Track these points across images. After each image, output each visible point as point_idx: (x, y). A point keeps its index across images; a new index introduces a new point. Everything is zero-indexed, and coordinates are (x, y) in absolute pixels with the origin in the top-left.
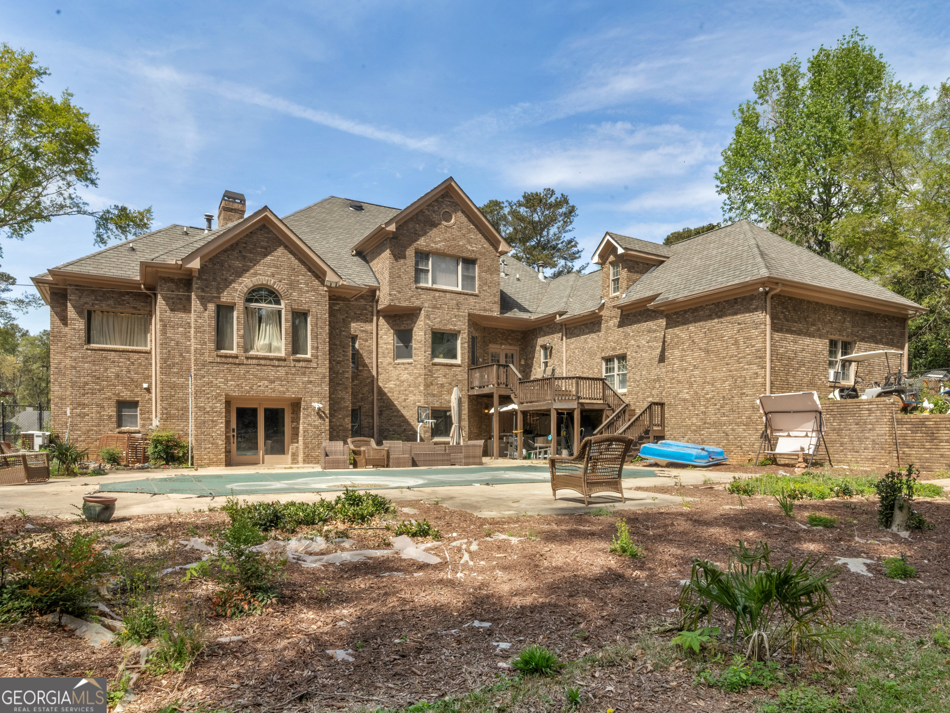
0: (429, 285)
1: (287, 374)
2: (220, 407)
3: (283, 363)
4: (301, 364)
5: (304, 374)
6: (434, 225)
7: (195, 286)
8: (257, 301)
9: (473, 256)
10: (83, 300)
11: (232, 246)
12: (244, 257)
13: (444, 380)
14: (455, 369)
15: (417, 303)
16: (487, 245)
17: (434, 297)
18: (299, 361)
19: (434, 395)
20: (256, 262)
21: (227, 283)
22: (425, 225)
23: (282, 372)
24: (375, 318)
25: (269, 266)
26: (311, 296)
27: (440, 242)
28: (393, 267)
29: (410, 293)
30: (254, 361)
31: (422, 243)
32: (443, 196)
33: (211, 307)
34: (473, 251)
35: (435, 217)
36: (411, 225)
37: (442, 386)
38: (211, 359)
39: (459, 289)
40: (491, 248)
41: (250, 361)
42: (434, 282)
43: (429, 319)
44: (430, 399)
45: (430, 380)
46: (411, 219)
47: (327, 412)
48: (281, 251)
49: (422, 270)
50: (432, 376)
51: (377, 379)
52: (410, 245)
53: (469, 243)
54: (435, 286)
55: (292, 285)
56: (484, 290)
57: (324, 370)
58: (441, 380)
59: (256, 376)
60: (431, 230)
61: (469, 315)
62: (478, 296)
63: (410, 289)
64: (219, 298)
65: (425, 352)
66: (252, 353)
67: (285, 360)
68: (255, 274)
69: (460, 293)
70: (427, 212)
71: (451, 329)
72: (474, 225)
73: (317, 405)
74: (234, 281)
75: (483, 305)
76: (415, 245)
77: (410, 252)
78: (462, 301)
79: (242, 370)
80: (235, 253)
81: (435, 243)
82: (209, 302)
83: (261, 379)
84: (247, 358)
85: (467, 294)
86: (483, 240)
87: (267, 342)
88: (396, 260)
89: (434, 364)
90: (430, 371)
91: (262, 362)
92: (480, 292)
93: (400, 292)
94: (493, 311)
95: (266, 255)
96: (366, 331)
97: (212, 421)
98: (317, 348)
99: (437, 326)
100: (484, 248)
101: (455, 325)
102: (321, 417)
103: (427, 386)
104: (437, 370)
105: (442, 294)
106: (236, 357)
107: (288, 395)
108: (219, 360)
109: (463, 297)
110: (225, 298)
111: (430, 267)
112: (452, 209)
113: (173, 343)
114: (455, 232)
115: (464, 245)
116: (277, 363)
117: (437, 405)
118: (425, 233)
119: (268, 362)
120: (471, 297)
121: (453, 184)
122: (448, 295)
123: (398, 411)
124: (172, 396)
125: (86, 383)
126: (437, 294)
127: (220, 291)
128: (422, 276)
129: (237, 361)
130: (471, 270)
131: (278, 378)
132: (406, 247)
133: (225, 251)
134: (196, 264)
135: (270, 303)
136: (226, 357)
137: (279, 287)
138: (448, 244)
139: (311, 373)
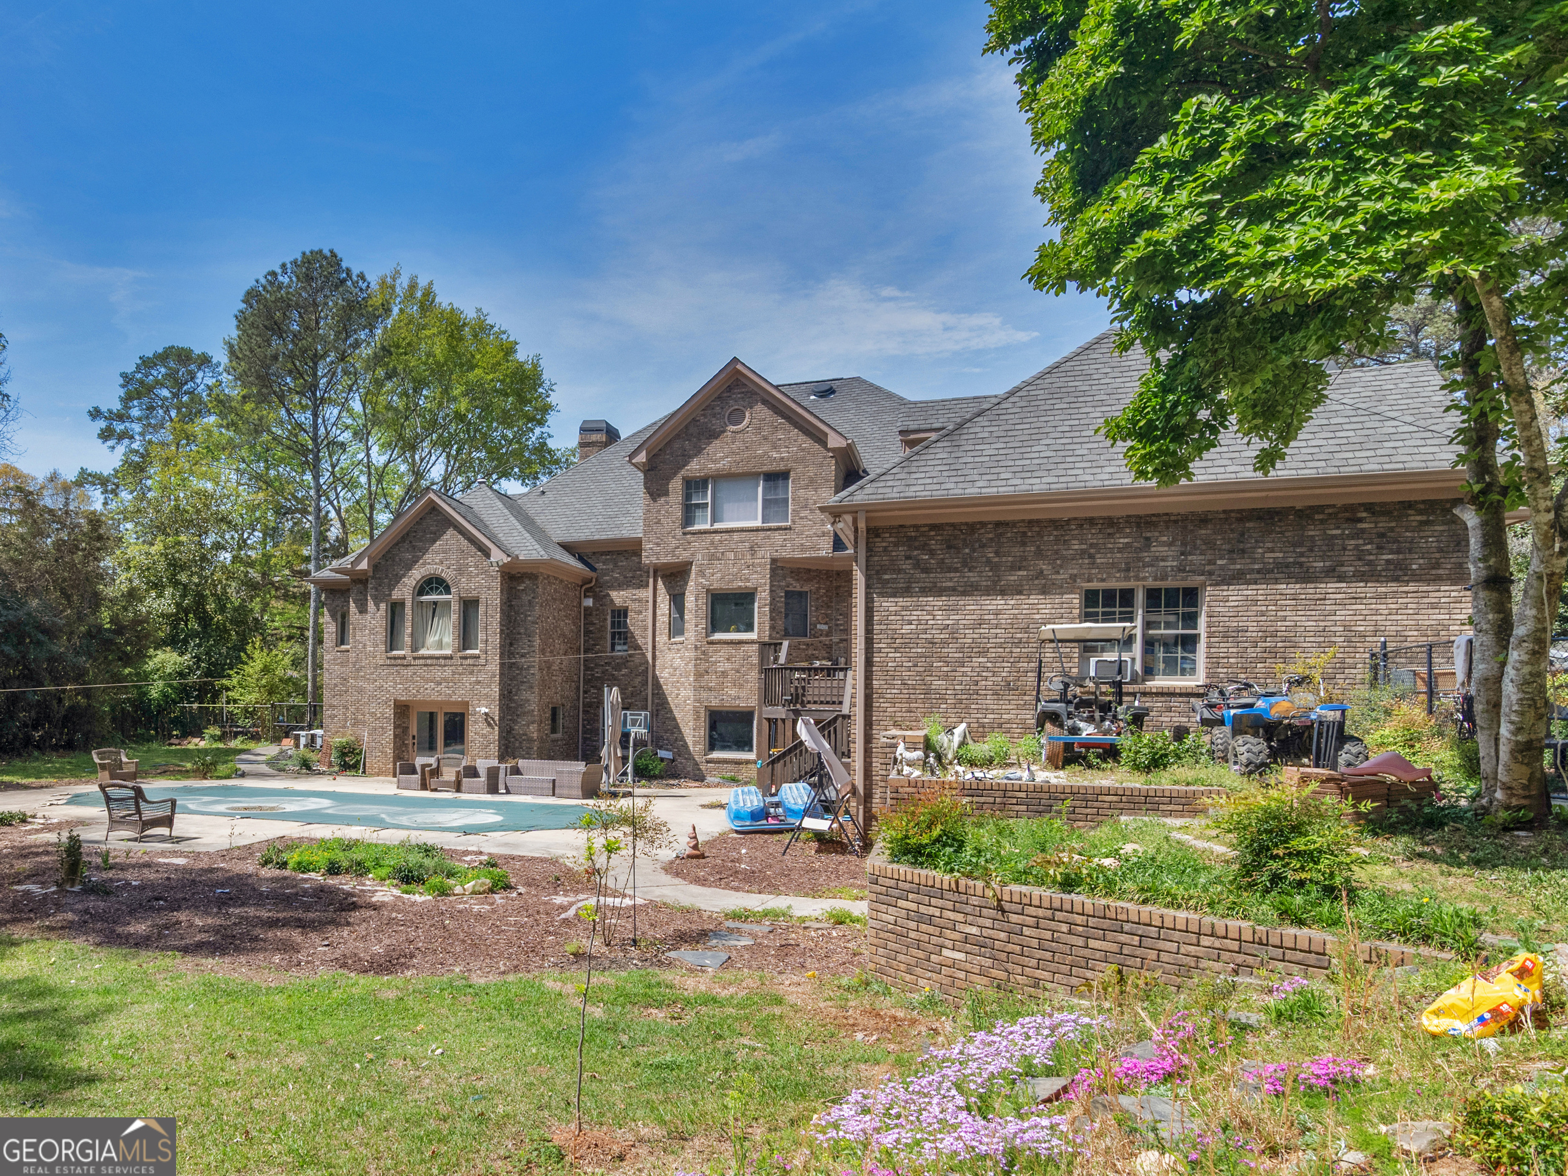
0: (707, 526)
1: (454, 673)
2: (390, 712)
3: (449, 662)
4: (469, 661)
5: (472, 673)
6: (714, 435)
7: (370, 586)
8: (428, 593)
9: (782, 467)
10: (336, 603)
11: (403, 537)
12: (414, 547)
13: (728, 666)
14: (746, 647)
15: (684, 556)
16: (807, 443)
17: (712, 543)
18: (465, 658)
19: (710, 689)
20: (425, 551)
21: (398, 579)
22: (699, 440)
23: (448, 672)
24: (651, 580)
25: (437, 553)
26: (481, 580)
27: (723, 458)
28: (649, 511)
29: (674, 543)
30: (421, 662)
31: (695, 467)
32: (729, 389)
33: (383, 606)
34: (782, 458)
35: (716, 424)
36: (676, 445)
37: (724, 674)
38: (381, 662)
39: (758, 523)
40: (817, 446)
41: (417, 662)
42: (714, 520)
43: (704, 576)
44: (704, 695)
45: (703, 667)
46: (678, 436)
47: (497, 718)
48: (451, 532)
49: (698, 506)
50: (707, 661)
51: (654, 666)
52: (675, 474)
53: (775, 447)
54: (717, 526)
55: (460, 571)
56: (802, 518)
57: (494, 666)
58: (723, 666)
59: (422, 678)
60: (709, 444)
61: (774, 561)
62: (790, 529)
63: (673, 537)
64: (390, 595)
65: (696, 626)
66: (423, 652)
67: (451, 658)
68: (424, 564)
69: (757, 530)
70: (702, 420)
71: (740, 587)
72: (783, 417)
73: (484, 710)
74: (404, 576)
75: (798, 541)
76: (683, 472)
77: (676, 485)
78: (760, 542)
79: (408, 672)
80: (406, 545)
81: (715, 462)
82: (382, 601)
83: (427, 681)
84: (415, 658)
85: (770, 529)
86: (802, 437)
87: (437, 638)
88: (654, 500)
89: (712, 643)
90: (704, 653)
91: (429, 662)
92: (794, 522)
93: (658, 544)
94: (819, 549)
95: (435, 541)
96: (639, 600)
97: (382, 728)
98: (487, 641)
99: (715, 586)
100: (803, 450)
101: (748, 580)
102: (489, 724)
103: (699, 675)
104: (716, 651)
105: (725, 536)
106: (404, 658)
107: (454, 698)
108: (388, 662)
109: (762, 534)
110: (396, 595)
111: (709, 500)
112: (746, 404)
113: (361, 646)
114: (750, 437)
115: (766, 453)
116: (442, 662)
117: (714, 703)
118: (699, 451)
119: (434, 662)
120: (777, 533)
121: (739, 367)
122: (736, 536)
123: (671, 711)
124: (359, 701)
125: (336, 685)
126: (717, 537)
127: (391, 587)
128: (699, 513)
129: (405, 662)
130: (780, 491)
131: (445, 680)
132: (668, 479)
133: (397, 544)
134: (364, 565)
135: (441, 593)
136: (395, 658)
137: (448, 575)
138: (738, 458)
139: (480, 671)
